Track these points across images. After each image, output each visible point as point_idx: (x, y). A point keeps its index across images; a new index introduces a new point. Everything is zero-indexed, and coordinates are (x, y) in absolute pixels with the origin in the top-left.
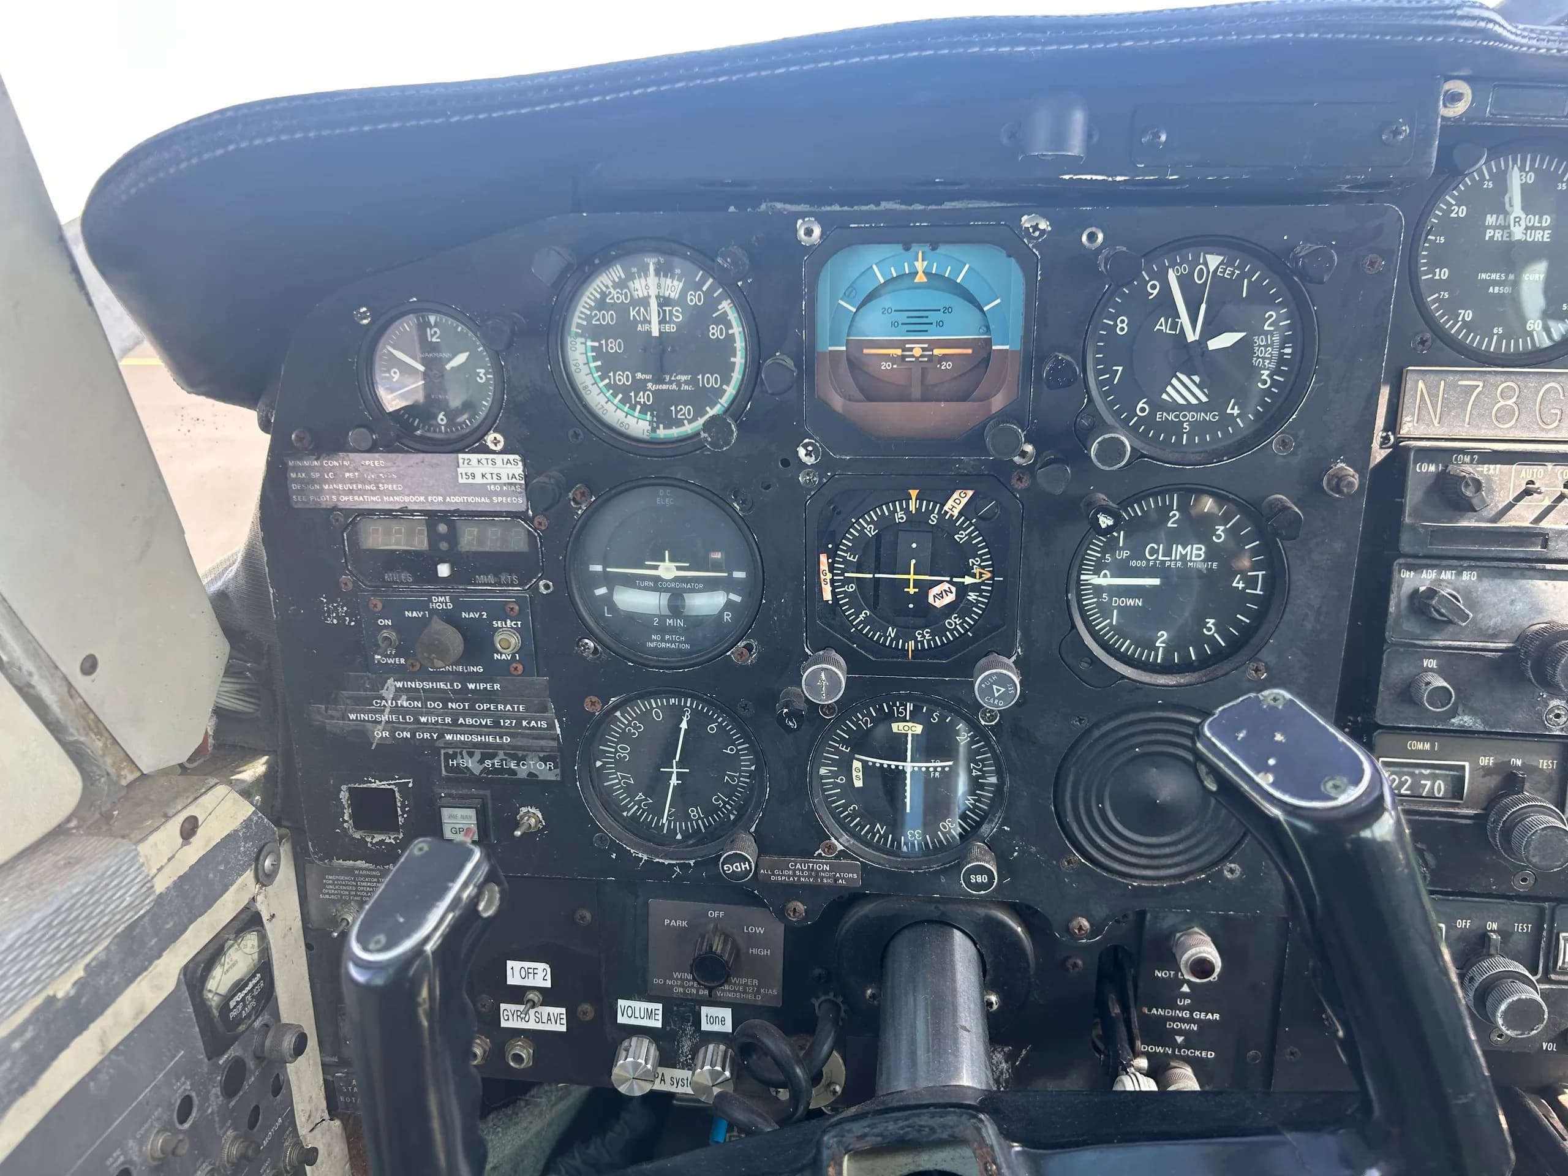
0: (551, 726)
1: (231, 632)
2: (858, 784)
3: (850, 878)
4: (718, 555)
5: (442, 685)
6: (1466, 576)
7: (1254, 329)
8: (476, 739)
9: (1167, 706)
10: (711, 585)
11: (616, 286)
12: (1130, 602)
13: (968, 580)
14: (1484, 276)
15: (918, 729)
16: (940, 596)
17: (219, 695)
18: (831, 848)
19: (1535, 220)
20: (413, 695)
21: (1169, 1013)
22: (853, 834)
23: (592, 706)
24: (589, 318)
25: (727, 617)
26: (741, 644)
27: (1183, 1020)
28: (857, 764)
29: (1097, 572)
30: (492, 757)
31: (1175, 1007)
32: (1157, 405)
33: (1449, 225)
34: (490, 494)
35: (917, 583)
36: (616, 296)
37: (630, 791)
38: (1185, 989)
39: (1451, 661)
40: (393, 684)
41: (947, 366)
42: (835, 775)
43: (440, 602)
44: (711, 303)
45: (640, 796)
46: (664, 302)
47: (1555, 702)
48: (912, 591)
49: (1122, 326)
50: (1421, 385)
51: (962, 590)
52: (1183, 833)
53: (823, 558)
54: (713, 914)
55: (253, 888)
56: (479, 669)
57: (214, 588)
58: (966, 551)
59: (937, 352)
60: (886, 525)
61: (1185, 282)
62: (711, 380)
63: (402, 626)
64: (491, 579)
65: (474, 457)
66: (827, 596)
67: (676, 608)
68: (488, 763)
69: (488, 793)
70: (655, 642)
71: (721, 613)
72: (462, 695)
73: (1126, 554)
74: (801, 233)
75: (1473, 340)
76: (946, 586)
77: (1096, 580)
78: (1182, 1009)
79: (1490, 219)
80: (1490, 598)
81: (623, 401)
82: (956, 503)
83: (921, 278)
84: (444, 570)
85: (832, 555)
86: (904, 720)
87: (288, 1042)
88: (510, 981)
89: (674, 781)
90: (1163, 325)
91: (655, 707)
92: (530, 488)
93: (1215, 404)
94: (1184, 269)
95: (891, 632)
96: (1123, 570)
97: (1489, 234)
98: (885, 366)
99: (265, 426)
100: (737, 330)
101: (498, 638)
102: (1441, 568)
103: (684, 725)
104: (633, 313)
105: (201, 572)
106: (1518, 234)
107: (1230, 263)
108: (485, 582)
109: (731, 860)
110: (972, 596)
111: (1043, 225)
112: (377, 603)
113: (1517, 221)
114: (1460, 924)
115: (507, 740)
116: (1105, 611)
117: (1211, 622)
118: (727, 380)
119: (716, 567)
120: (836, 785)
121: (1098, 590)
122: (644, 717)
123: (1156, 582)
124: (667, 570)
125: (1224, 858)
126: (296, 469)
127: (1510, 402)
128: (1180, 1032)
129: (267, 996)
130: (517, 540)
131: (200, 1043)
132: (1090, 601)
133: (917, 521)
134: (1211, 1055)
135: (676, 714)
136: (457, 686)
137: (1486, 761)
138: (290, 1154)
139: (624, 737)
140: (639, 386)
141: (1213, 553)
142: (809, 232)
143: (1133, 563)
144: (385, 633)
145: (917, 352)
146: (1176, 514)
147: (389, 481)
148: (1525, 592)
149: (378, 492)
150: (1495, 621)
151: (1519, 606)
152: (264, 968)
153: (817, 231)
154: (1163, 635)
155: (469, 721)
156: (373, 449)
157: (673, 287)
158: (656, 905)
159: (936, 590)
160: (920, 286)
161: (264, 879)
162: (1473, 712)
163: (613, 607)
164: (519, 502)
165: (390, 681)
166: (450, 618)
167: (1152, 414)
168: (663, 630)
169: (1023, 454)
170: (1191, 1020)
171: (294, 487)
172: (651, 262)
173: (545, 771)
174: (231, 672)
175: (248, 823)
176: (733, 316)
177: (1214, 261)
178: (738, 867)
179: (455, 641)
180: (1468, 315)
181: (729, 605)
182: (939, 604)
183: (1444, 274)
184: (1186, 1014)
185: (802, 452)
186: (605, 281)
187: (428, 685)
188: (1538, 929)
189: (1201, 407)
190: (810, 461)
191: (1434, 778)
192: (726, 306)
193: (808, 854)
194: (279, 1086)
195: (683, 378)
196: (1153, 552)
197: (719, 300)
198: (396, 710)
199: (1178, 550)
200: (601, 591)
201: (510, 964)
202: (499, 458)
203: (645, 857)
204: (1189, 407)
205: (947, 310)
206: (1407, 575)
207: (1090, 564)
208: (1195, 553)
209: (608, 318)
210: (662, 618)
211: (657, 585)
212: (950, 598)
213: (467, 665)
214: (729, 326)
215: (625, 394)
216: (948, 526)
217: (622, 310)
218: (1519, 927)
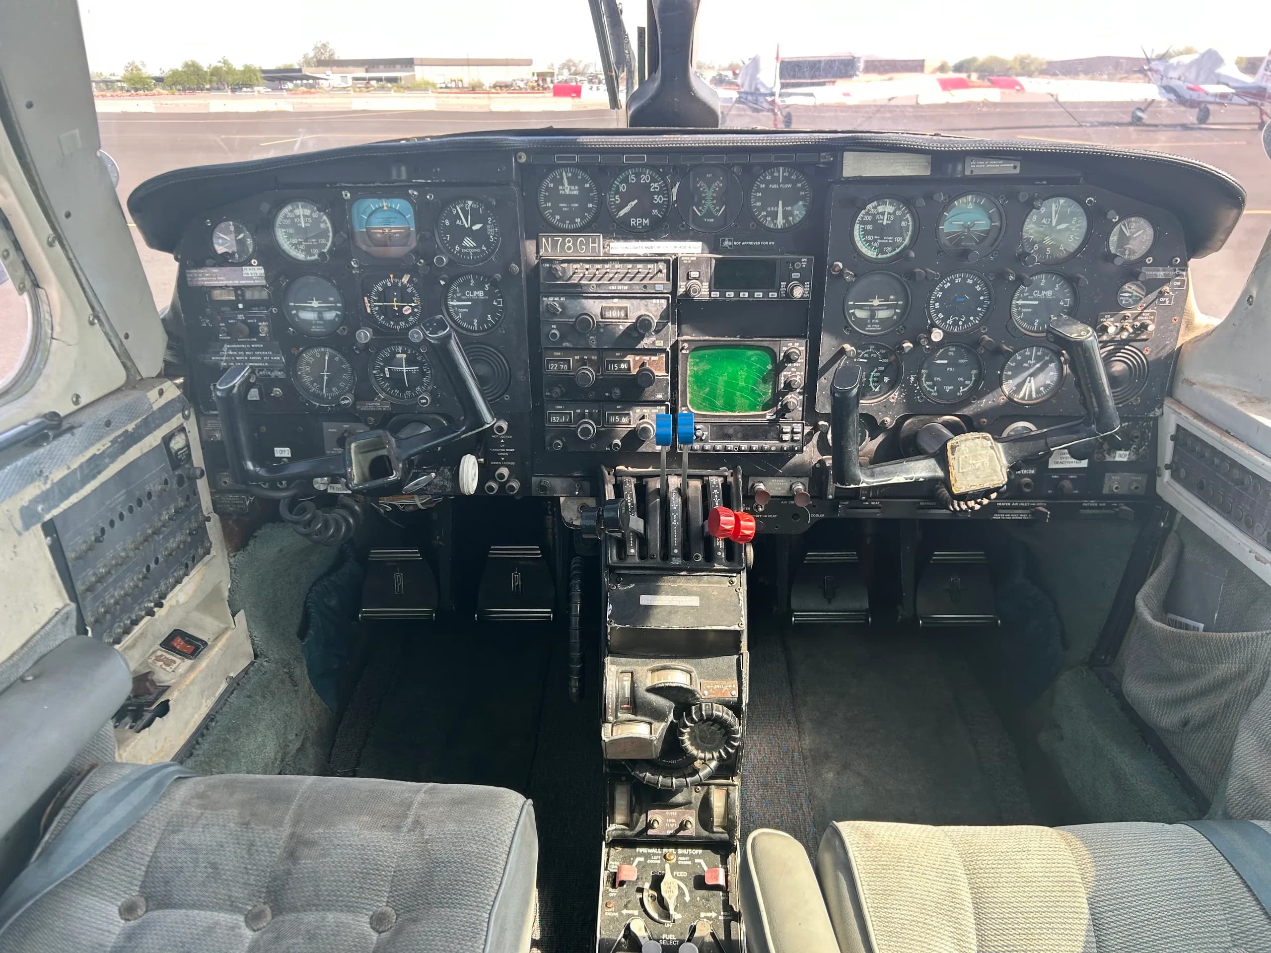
0: (281, 359)
1: (168, 333)
2: (388, 376)
3: (387, 407)
4: (332, 299)
5: (243, 346)
6: (562, 299)
7: (485, 223)
8: (256, 364)
9: (477, 343)
10: (330, 309)
11: (290, 212)
12: (464, 310)
13: (413, 305)
14: (561, 205)
15: (405, 356)
16: (406, 310)
17: (166, 355)
18: (380, 397)
19: (572, 188)
20: (233, 350)
21: (498, 450)
22: (387, 393)
23: (294, 351)
24: (282, 222)
25: (337, 319)
26: (341, 328)
27: (503, 452)
28: (386, 369)
29: (452, 301)
30: (262, 370)
31: (500, 448)
32: (462, 247)
33: (548, 189)
34: (254, 280)
35: (397, 306)
36: (290, 215)
37: (312, 383)
38: (502, 441)
39: (560, 326)
40: (226, 346)
41: (397, 235)
42: (379, 373)
43: (241, 317)
44: (320, 217)
45: (315, 384)
46: (305, 216)
47: (591, 337)
48: (396, 309)
49: (447, 223)
50: (544, 240)
51: (413, 308)
52: (489, 386)
53: (366, 298)
54: (346, 426)
55: (182, 420)
56: (255, 340)
57: (162, 316)
58: (412, 294)
59: (393, 231)
60: (385, 287)
61: (462, 209)
62: (323, 241)
63: (228, 325)
64: (257, 308)
65: (248, 268)
66: (369, 311)
67: (321, 318)
68: (261, 373)
69: (262, 384)
70: (314, 329)
71: (334, 319)
72: (250, 349)
73: (460, 295)
74: (344, 196)
75: (561, 225)
76: (408, 307)
77: (452, 303)
78: (502, 448)
79: (560, 187)
80: (570, 306)
81: (295, 248)
82: (405, 279)
83: (385, 208)
84: (241, 306)
85: (369, 297)
86: (399, 353)
87: (198, 472)
88: (276, 455)
89: (326, 378)
90: (458, 222)
91: (316, 351)
92: (267, 278)
93: (479, 246)
94: (462, 205)
95: (392, 323)
96: (459, 300)
97: (561, 192)
98: (379, 235)
99: (176, 259)
100: (329, 225)
101: (260, 328)
102: (554, 297)
103: (327, 358)
104: (296, 220)
105: (158, 310)
106: (567, 192)
107: (475, 203)
108: (255, 310)
109: (343, 399)
110: (416, 310)
111: (416, 193)
112: (219, 318)
113: (567, 188)
114: (578, 411)
115: (267, 364)
116: (457, 313)
117: (489, 316)
118: (328, 241)
119: (331, 302)
120: (380, 377)
121: (453, 306)
122: (314, 356)
123: (470, 303)
124: (315, 304)
125: (503, 394)
126: (190, 273)
127: (570, 244)
128: (503, 456)
129: (189, 455)
130: (264, 295)
131: (169, 463)
132: (452, 310)
133: (395, 285)
134: (513, 463)
135: (323, 354)
136: (248, 346)
137: (577, 358)
138: (201, 518)
139: (308, 364)
140: (300, 243)
141: (485, 293)
142: (346, 195)
143: (463, 297)
144: (222, 328)
145: (387, 231)
146: (472, 281)
147: (220, 276)
148: (580, 303)
149: (217, 280)
150: (572, 313)
151: (578, 308)
152: (188, 446)
153: (349, 195)
154: (476, 321)
155: (253, 358)
156: (214, 266)
157: (308, 212)
158: (324, 424)
159: (405, 309)
160: (385, 210)
161: (186, 418)
162: (569, 342)
163: (299, 318)
164: (264, 282)
165: (225, 345)
166: (244, 322)
167: (460, 250)
168: (316, 325)
169: (420, 263)
170: (505, 452)
171: (189, 279)
172: (300, 204)
173: (280, 374)
174: (169, 347)
175: (179, 396)
176: (327, 221)
177: (470, 203)
178: (346, 402)
179: (246, 329)
180: (558, 217)
181: (337, 315)
182: (406, 313)
183: (549, 204)
184: (504, 450)
185: (352, 263)
186: (286, 210)
187: (238, 346)
188: (600, 411)
189: (474, 247)
190: (355, 266)
191: (564, 365)
192: (325, 217)
193: (373, 400)
194: (195, 493)
195: (313, 240)
196: (468, 293)
197: (323, 216)
198: (228, 355)
199: (475, 293)
200: (294, 312)
201: (275, 449)
202: (256, 268)
203: (318, 404)
204: (471, 247)
205: (395, 218)
206: (545, 299)
207: (450, 298)
208: (480, 294)
209: (288, 222)
210: (316, 321)
211: (312, 309)
212: (410, 311)
213: (250, 338)
214: (326, 223)
215: (296, 246)
216: (404, 287)
217: (292, 219)
218: (594, 411)
